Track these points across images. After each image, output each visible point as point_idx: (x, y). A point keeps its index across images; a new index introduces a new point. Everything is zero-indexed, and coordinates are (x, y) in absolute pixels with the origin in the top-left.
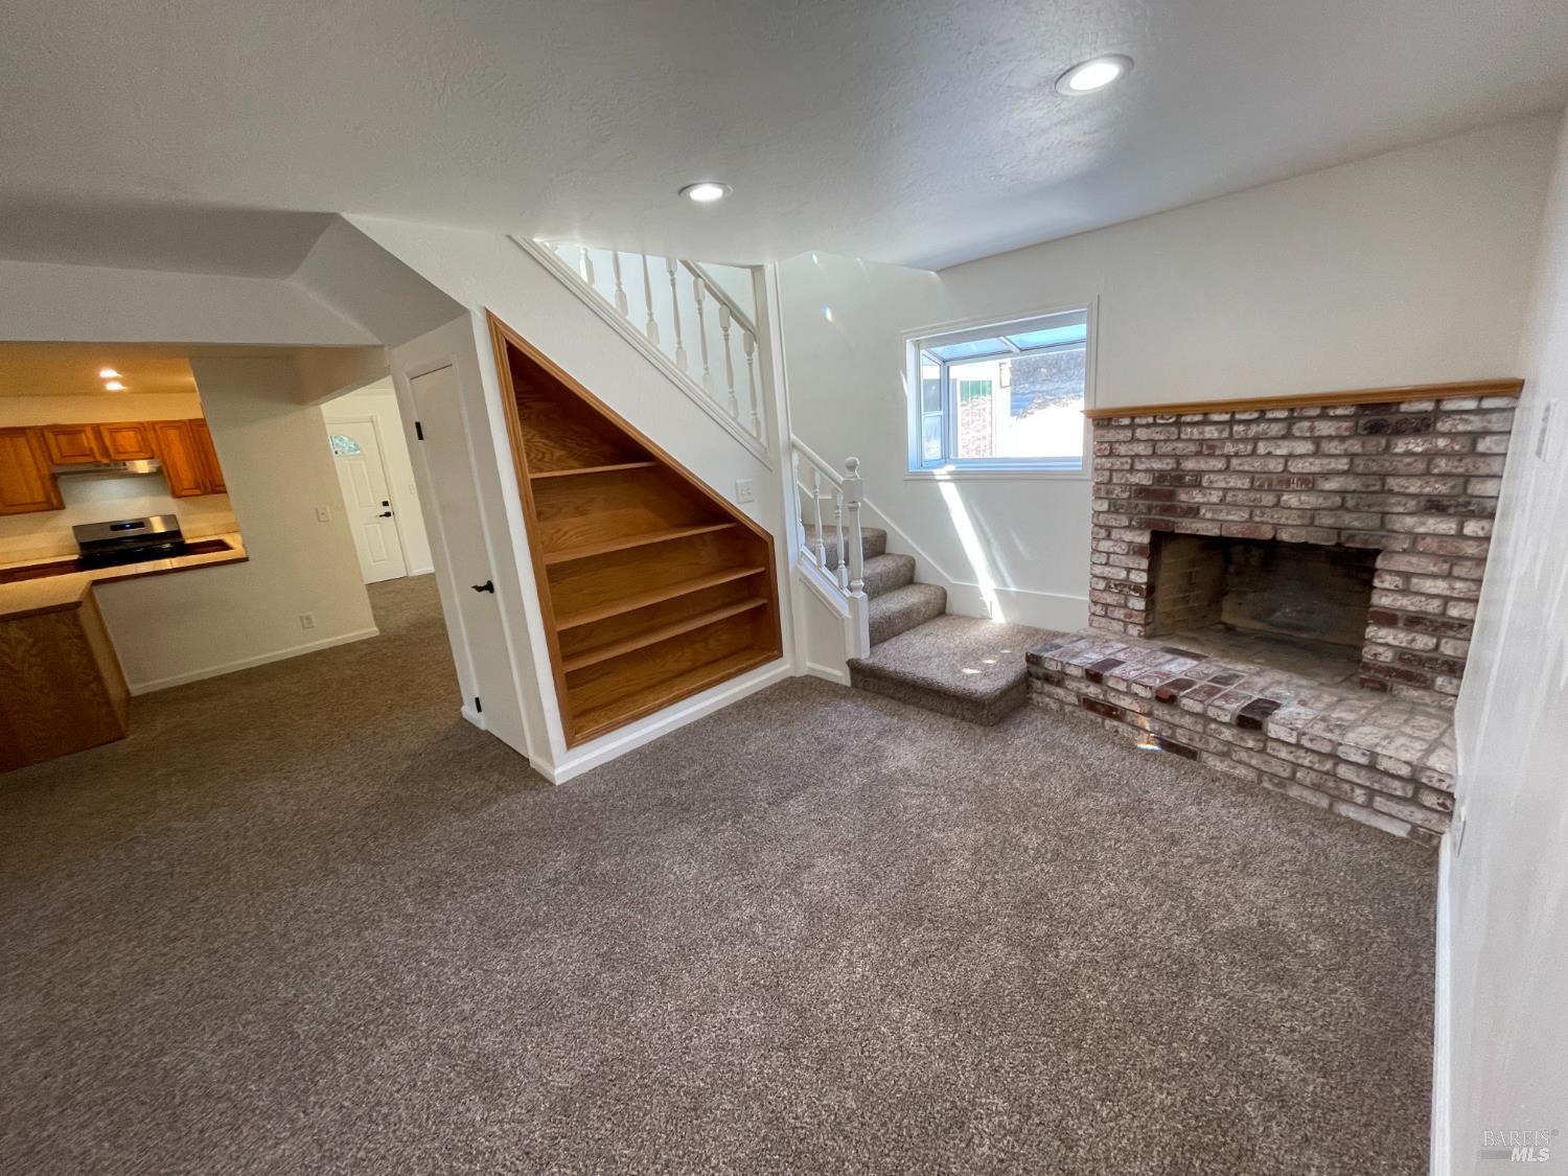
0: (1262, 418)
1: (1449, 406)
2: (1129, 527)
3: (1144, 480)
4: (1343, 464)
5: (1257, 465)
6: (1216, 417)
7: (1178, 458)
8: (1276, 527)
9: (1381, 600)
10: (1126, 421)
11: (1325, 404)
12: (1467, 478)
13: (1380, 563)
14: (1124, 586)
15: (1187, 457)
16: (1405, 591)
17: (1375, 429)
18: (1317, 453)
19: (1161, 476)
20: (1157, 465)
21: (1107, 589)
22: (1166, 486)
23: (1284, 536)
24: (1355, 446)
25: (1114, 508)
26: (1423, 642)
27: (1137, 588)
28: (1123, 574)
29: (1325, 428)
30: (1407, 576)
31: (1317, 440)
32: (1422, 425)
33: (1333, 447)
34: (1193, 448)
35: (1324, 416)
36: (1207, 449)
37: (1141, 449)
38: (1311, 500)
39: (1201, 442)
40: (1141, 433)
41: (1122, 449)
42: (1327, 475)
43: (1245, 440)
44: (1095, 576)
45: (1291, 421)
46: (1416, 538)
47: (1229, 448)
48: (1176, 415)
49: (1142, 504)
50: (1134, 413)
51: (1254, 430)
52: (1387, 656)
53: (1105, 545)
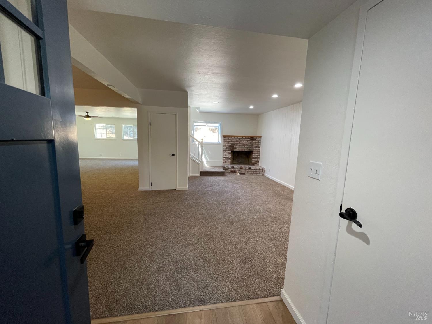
0: (243, 138)
1: (257, 138)
2: (228, 150)
3: (230, 145)
4: (249, 143)
5: (242, 143)
6: (238, 137)
7: (234, 142)
8: (244, 150)
9: (253, 156)
10: (228, 137)
11: (248, 137)
12: (258, 144)
13: (253, 152)
14: (228, 158)
15: (235, 142)
16: (255, 155)
17: (252, 140)
18: (248, 142)
19: (232, 144)
20: (232, 143)
21: (226, 159)
22: (233, 145)
23: (245, 151)
24: (250, 141)
25: (226, 148)
26: (257, 160)
27: (230, 158)
28: (228, 157)
29: (248, 139)
30: (255, 154)
31: (247, 140)
32: (255, 140)
33: (249, 141)
34: (236, 141)
35: (248, 138)
36: (237, 141)
37: (230, 141)
38: (247, 147)
39: (236, 140)
40: (230, 139)
41: (227, 141)
42: (248, 144)
43: (241, 140)
44: (224, 157)
45: (245, 138)
46: (255, 150)
47: (240, 141)
48: (234, 137)
49: (230, 147)
50: (229, 136)
51: (242, 139)
52: (254, 162)
53: (225, 153)
